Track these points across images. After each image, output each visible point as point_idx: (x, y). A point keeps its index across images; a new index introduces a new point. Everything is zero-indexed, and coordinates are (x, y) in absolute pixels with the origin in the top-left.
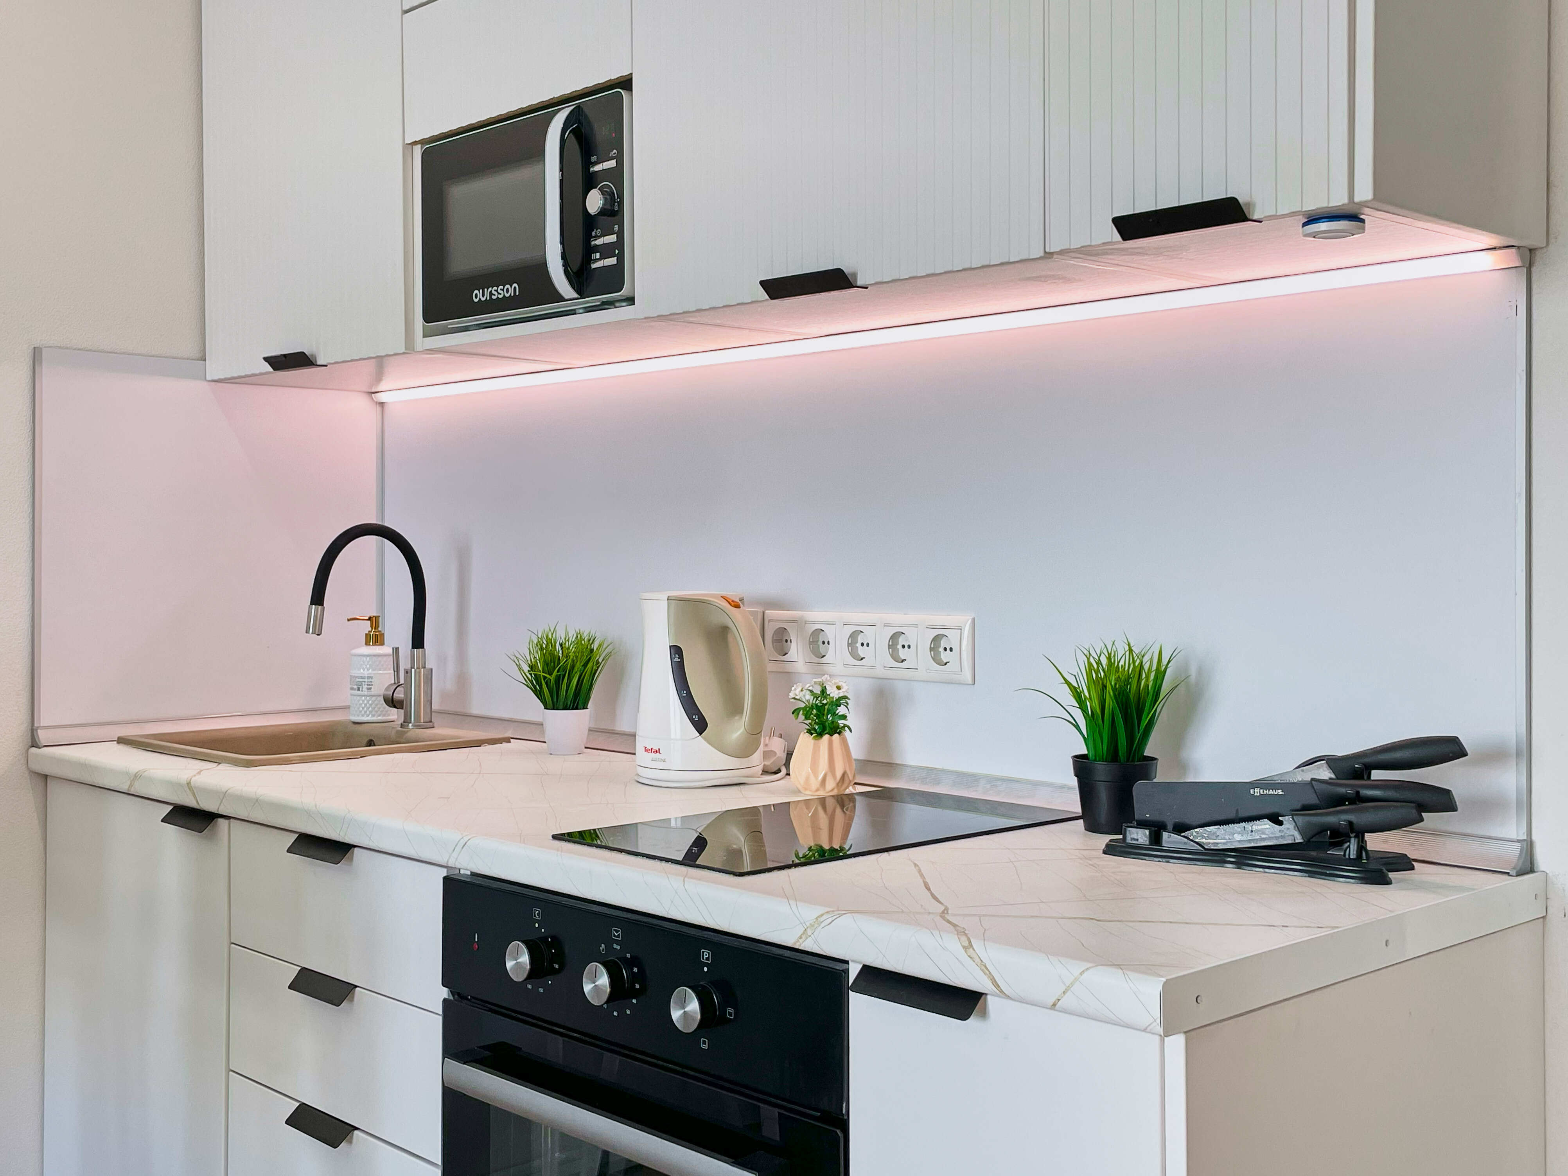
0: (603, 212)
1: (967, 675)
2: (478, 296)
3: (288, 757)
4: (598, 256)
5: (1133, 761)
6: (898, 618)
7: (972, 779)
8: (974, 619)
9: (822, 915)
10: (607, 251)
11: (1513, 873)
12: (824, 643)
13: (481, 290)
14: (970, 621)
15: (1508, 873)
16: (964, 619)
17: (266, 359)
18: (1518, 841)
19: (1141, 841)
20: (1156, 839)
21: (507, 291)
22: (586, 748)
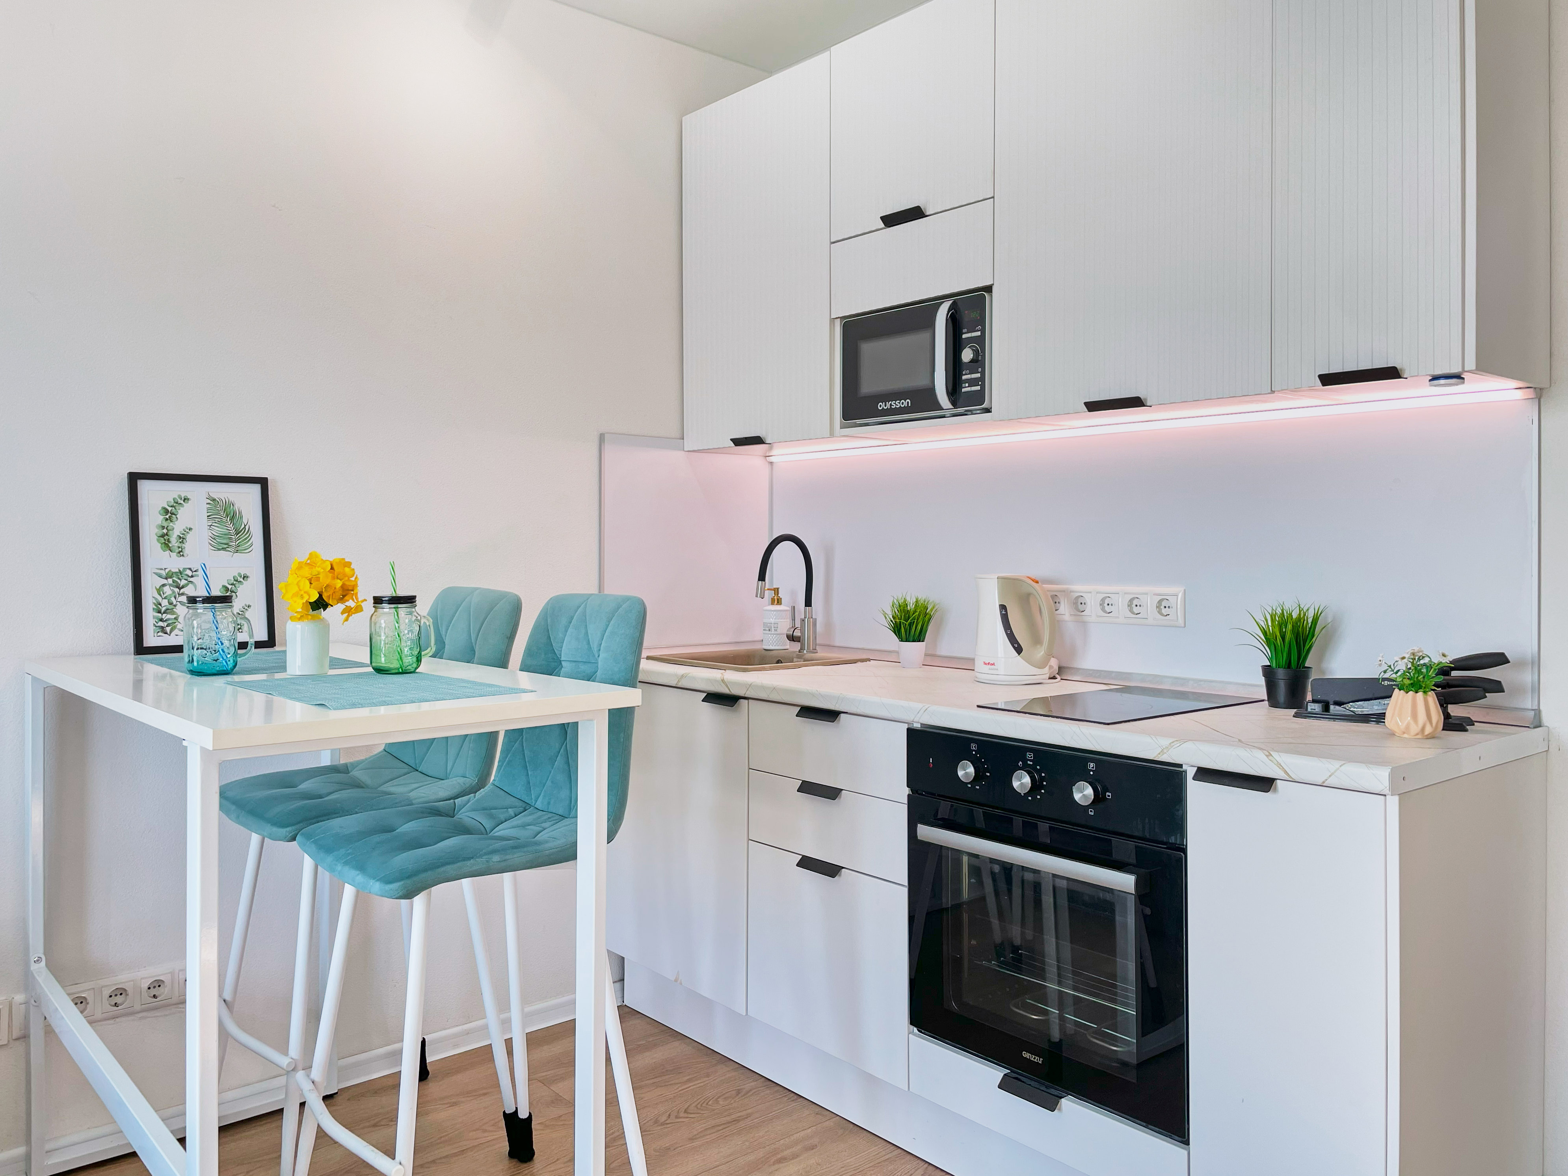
0: (972, 361)
1: (1181, 622)
2: (881, 406)
3: (764, 667)
4: (967, 385)
5: (1300, 668)
6: (1134, 589)
7: (1185, 681)
8: (1185, 590)
9: (1173, 742)
10: (972, 382)
11: (1531, 726)
12: (1081, 603)
13: (884, 403)
14: (1183, 591)
15: (1528, 727)
16: (1179, 590)
17: (732, 440)
18: (1532, 710)
19: (1317, 710)
20: (1326, 708)
21: (903, 403)
22: (923, 665)
